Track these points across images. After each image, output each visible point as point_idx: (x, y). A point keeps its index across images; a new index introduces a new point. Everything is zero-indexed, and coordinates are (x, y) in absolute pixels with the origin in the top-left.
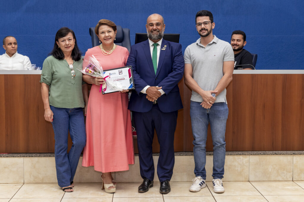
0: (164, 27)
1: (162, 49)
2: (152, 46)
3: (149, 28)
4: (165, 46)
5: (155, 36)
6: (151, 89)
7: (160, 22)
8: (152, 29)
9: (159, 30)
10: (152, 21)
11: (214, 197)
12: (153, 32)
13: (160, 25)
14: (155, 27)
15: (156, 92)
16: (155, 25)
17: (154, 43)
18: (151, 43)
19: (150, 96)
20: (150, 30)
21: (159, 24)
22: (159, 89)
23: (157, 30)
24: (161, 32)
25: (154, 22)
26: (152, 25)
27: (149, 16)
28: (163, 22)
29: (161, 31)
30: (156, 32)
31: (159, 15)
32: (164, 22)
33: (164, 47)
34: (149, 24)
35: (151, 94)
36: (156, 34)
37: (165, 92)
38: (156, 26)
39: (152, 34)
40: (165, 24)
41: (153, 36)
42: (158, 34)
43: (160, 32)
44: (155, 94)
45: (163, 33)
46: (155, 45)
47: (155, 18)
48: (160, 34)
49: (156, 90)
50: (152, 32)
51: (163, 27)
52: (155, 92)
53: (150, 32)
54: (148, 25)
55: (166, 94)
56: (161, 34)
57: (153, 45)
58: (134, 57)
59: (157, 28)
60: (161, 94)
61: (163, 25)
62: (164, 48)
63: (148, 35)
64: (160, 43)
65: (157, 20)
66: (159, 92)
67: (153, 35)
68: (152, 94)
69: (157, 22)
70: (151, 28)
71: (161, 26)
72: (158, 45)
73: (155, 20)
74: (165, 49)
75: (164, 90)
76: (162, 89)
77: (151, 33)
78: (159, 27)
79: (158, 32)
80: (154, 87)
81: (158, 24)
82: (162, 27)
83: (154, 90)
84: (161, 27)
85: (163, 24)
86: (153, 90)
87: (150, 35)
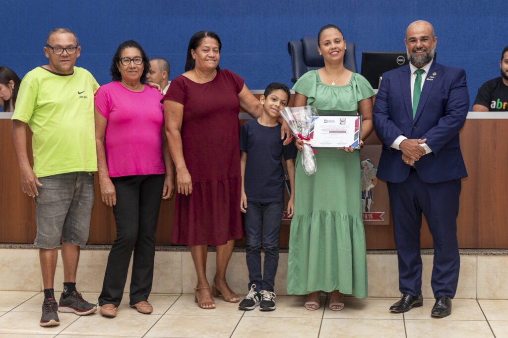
0: (435, 41)
1: (428, 79)
2: (414, 73)
3: (409, 45)
4: (435, 74)
5: (420, 58)
6: (409, 143)
7: (427, 35)
8: (415, 46)
9: (426, 48)
10: (414, 33)
11: (488, 323)
12: (417, 52)
13: (427, 40)
14: (419, 44)
15: (416, 147)
16: (419, 41)
17: (417, 69)
18: (413, 69)
19: (407, 154)
20: (411, 49)
21: (426, 38)
22: (422, 143)
23: (423, 49)
24: (430, 51)
25: (418, 36)
26: (414, 40)
27: (408, 25)
28: (432, 34)
29: (429, 49)
30: (420, 51)
31: (426, 22)
32: (434, 34)
33: (433, 76)
34: (410, 39)
35: (409, 152)
36: (421, 55)
37: (432, 150)
38: (421, 43)
39: (414, 55)
40: (436, 37)
41: (416, 58)
42: (424, 54)
43: (428, 52)
44: (414, 150)
45: (433, 52)
46: (420, 71)
47: (419, 28)
48: (428, 54)
49: (416, 144)
50: (415, 52)
51: (433, 43)
52: (414, 148)
53: (411, 51)
54: (408, 40)
55: (434, 152)
56: (430, 55)
57: (416, 72)
58: (386, 91)
59: (423, 45)
60: (425, 152)
61: (432, 39)
62: (431, 77)
63: (409, 56)
64: (427, 68)
65: (423, 32)
66: (422, 148)
67: (417, 56)
68: (410, 150)
69: (423, 35)
70: (413, 45)
71: (429, 41)
72: (424, 71)
73: (418, 33)
74: (432, 80)
75: (430, 145)
76: (426, 142)
77: (413, 53)
78: (426, 44)
79: (425, 51)
80: (413, 140)
81: (423, 39)
82: (431, 43)
83: (414, 145)
84: (429, 43)
86: (412, 144)
87: (411, 57)
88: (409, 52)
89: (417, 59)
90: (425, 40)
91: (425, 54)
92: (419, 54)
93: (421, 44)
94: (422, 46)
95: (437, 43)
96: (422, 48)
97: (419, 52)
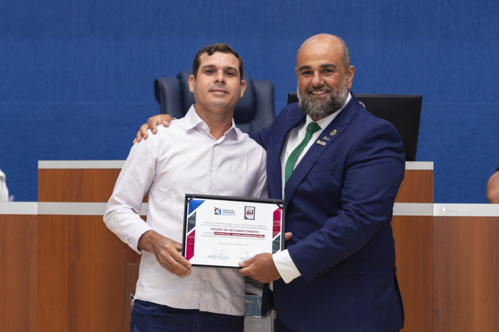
0: (347, 72)
3: (301, 81)
5: (319, 104)
7: (332, 63)
8: (310, 83)
9: (330, 87)
10: (308, 59)
12: (314, 93)
13: (332, 71)
14: (316, 79)
16: (316, 73)
20: (304, 88)
21: (331, 68)
23: (325, 88)
24: (338, 93)
25: (315, 64)
26: (309, 71)
28: (343, 60)
29: (335, 90)
30: (320, 93)
34: (301, 70)
36: (320, 99)
38: (320, 76)
39: (308, 100)
40: (352, 66)
41: (310, 104)
42: (326, 98)
43: (335, 94)
47: (321, 48)
48: (333, 99)
50: (310, 93)
51: (346, 77)
53: (304, 92)
54: (298, 72)
56: (337, 100)
59: (325, 82)
61: (343, 70)
65: (325, 57)
67: (311, 101)
69: (324, 62)
70: (306, 80)
71: (336, 74)
73: (318, 58)
77: (306, 96)
78: (330, 79)
79: (328, 92)
81: (326, 69)
82: (340, 77)
84: (337, 77)
85: (346, 67)
87: (303, 102)
88: (300, 93)
89: (313, 106)
90: (329, 71)
91: (328, 96)
92: (317, 96)
93: (321, 80)
94: (322, 82)
95: (354, 77)
96: (323, 86)
97: (317, 93)
